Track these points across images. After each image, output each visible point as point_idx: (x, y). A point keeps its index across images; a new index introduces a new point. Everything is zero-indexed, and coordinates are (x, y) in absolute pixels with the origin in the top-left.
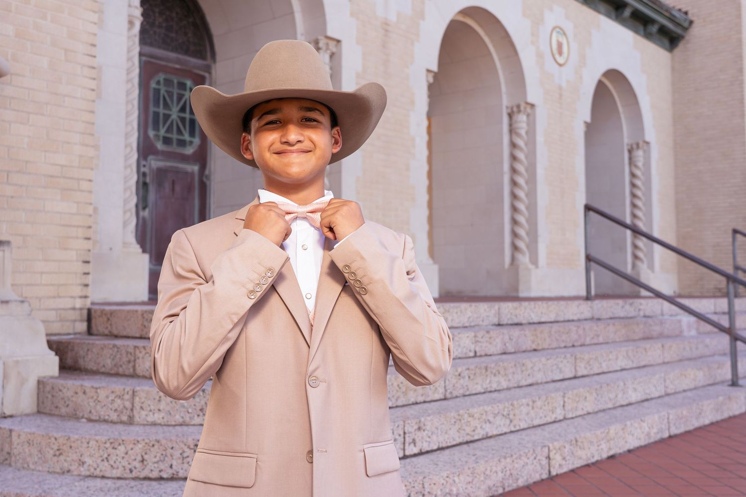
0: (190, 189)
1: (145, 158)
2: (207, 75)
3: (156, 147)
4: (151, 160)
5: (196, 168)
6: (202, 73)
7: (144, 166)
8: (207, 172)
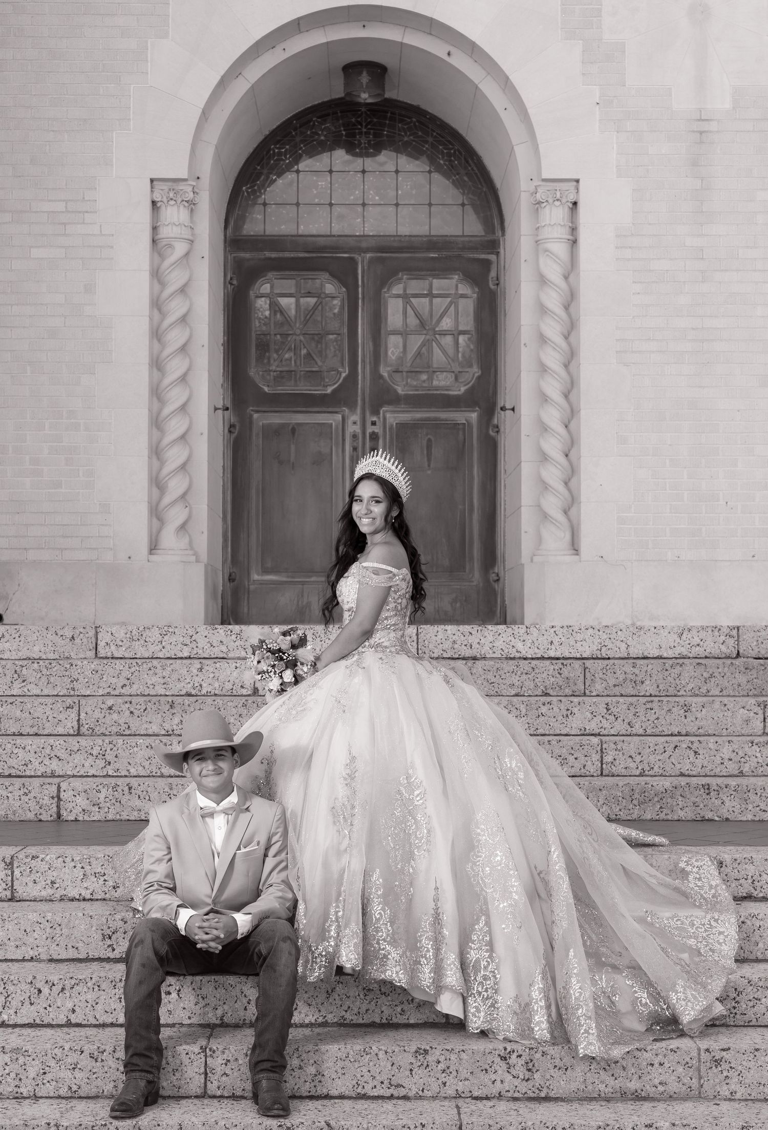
0: (461, 452)
1: (376, 412)
2: (493, 257)
3: (395, 391)
4: (387, 411)
5: (474, 416)
6: (483, 256)
7: (374, 423)
8: (495, 422)
